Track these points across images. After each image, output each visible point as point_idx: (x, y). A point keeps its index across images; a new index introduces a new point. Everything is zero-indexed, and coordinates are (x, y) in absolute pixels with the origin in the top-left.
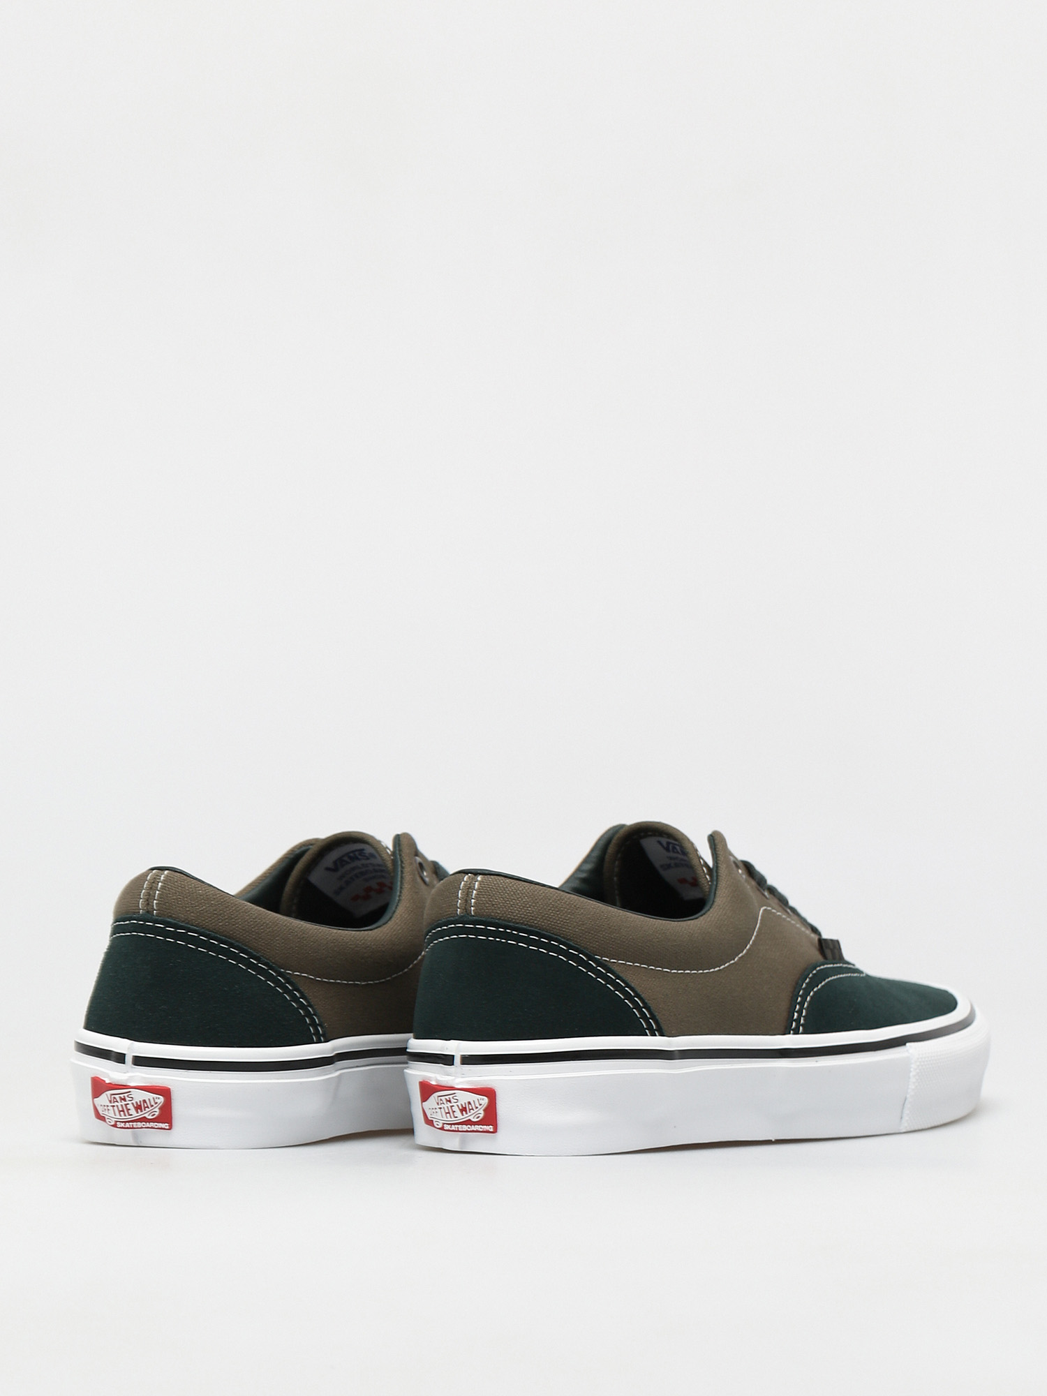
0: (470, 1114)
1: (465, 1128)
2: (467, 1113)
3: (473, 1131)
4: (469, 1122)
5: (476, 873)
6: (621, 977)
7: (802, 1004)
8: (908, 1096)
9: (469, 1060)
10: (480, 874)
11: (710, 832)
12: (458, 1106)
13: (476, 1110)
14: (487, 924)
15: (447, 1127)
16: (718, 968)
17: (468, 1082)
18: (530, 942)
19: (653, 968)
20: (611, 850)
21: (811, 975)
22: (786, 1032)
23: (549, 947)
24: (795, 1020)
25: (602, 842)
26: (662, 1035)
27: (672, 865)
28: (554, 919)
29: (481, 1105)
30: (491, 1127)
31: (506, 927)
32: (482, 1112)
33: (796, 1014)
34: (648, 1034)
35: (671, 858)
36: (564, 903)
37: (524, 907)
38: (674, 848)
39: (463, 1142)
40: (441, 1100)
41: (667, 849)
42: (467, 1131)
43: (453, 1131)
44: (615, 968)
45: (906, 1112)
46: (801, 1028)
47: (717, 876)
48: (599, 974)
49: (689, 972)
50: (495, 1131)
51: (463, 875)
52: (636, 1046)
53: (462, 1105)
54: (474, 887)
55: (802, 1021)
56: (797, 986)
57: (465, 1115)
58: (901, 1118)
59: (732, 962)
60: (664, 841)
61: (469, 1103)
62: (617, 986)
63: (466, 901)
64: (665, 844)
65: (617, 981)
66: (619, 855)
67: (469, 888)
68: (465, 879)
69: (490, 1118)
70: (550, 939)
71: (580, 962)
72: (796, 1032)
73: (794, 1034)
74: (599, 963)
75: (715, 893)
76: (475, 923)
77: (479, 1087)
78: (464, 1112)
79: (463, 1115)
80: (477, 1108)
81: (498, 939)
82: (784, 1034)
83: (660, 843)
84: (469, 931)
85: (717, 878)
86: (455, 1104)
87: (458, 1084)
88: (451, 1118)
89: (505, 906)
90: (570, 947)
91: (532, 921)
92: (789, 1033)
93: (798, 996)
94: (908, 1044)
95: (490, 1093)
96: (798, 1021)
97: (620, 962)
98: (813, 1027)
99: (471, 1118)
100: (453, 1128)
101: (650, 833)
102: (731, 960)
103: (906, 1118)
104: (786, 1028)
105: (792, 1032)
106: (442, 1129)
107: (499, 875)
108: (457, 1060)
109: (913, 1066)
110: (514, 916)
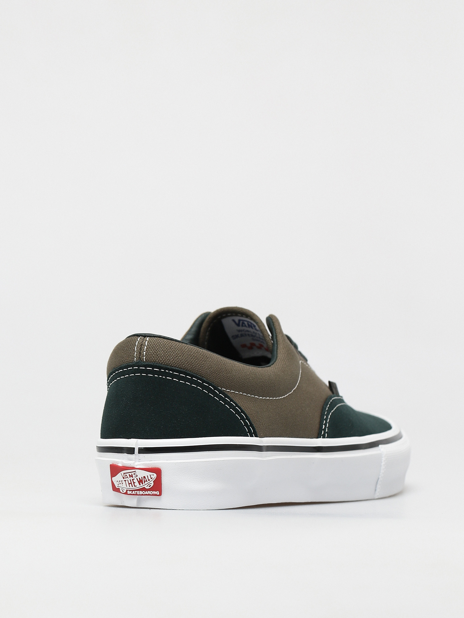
0: (144, 484)
1: (141, 493)
2: (142, 484)
3: (146, 495)
4: (144, 489)
5: (145, 336)
6: (233, 400)
7: (326, 420)
8: (380, 477)
9: (144, 451)
10: (148, 336)
11: (267, 315)
12: (137, 479)
13: (148, 482)
14: (154, 367)
15: (129, 492)
16: (283, 397)
17: (143, 464)
18: (180, 378)
19: (250, 395)
20: (204, 325)
21: (330, 403)
22: (318, 437)
23: (192, 382)
24: (323, 430)
25: (197, 322)
26: (256, 436)
27: (239, 335)
28: (195, 364)
29: (151, 478)
30: (158, 492)
31: (165, 369)
32: (152, 483)
33: (324, 426)
34: (249, 436)
35: (239, 331)
36: (200, 354)
37: (176, 356)
38: (243, 323)
39: (139, 501)
40: (126, 475)
41: (238, 325)
42: (142, 495)
43: (133, 495)
44: (229, 395)
45: (378, 486)
46: (326, 434)
47: (277, 341)
48: (221, 398)
49: (268, 398)
50: (160, 495)
51: (137, 337)
52: (243, 443)
53: (140, 478)
54: (145, 344)
55: (327, 430)
56: (323, 409)
57: (141, 485)
58: (376, 490)
59: (290, 393)
60: (237, 319)
61: (144, 477)
62: (231, 406)
63: (140, 353)
64: (237, 322)
65: (231, 402)
66: (209, 329)
67: (141, 345)
68: (139, 340)
69: (157, 486)
70: (192, 376)
71: (210, 390)
72: (324, 437)
73: (323, 438)
74: (221, 392)
75: (277, 352)
76: (146, 366)
77: (150, 467)
78: (141, 483)
79: (140, 485)
80: (149, 480)
81: (160, 376)
82: (317, 438)
83: (234, 321)
84: (141, 371)
85: (277, 343)
86: (135, 478)
87: (136, 466)
88: (132, 486)
89: (165, 356)
90: (204, 381)
91: (181, 365)
92: (320, 437)
93: (324, 415)
94: (380, 446)
95: (157, 471)
96: (325, 430)
97: (231, 391)
98: (332, 435)
99: (145, 486)
100: (134, 493)
101: (229, 314)
102: (290, 392)
103: (378, 490)
104: (318, 434)
105: (322, 437)
106: (126, 493)
107: (160, 337)
108: (136, 451)
109: (383, 459)
110: (171, 362)
